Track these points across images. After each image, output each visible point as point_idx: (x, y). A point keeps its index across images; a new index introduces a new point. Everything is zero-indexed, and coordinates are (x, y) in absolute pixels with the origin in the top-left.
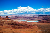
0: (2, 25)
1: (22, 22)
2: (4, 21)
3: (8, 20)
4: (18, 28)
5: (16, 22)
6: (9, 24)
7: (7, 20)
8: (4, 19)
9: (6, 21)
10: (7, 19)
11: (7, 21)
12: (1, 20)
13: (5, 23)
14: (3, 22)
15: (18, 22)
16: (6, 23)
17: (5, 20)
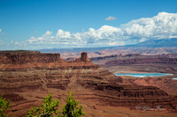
0: (63, 88)
1: (147, 80)
2: (70, 71)
3: (89, 68)
4: (123, 104)
5: (120, 79)
6: (90, 85)
7: (84, 67)
8: (73, 65)
10: (82, 64)
11: (83, 71)
13: (73, 80)
14: (69, 77)
15: (131, 80)
16: (78, 82)
17: (75, 68)
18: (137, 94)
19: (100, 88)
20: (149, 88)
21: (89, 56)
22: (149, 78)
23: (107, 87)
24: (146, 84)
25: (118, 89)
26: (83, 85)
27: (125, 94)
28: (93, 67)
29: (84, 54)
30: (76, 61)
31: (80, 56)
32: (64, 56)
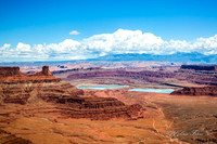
0: (22, 103)
1: (107, 92)
2: (30, 85)
3: (50, 81)
4: (85, 115)
5: (82, 92)
6: (51, 98)
7: (46, 81)
8: (34, 78)
9: (39, 88)
10: (44, 77)
11: (44, 84)
12: (22, 82)
13: (34, 94)
14: (29, 91)
15: (91, 92)
16: (39, 96)
17: (35, 82)
18: (97, 106)
19: (61, 101)
20: (109, 99)
21: (51, 70)
22: (109, 90)
23: (68, 100)
24: (106, 96)
25: (80, 101)
26: (44, 99)
27: (86, 106)
28: (55, 80)
29: (45, 68)
30: (37, 74)
31: (41, 70)
32: (24, 70)
